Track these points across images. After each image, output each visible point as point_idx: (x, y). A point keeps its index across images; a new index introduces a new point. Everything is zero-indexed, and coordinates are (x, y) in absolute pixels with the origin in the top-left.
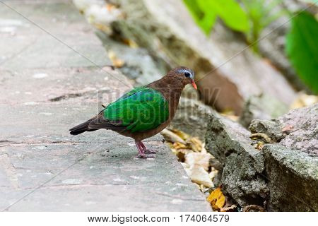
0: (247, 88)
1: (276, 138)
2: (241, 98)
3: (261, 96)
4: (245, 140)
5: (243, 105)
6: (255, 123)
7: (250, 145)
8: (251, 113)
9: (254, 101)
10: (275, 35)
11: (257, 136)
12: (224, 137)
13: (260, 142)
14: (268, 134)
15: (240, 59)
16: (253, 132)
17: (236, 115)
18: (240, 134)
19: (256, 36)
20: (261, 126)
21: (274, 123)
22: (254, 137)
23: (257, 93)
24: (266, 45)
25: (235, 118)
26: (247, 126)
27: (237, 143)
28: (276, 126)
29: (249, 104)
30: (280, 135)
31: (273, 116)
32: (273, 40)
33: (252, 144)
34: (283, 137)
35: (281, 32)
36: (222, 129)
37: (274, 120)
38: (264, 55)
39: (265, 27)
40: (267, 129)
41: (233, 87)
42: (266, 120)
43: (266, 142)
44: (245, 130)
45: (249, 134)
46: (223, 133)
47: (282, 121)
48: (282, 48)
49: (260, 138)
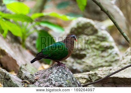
0: (20, 62)
1: (32, 82)
2: (18, 66)
3: (26, 65)
4: (19, 83)
5: (18, 68)
6: (23, 76)
7: (21, 85)
8: (22, 72)
9: (23, 67)
10: (32, 40)
11: (24, 82)
12: (11, 82)
13: (25, 84)
14: (29, 81)
15: (17, 50)
16: (23, 80)
17: (16, 73)
18: (17, 81)
19: (24, 40)
20: (26, 77)
21: (31, 76)
22: (23, 82)
23: (24, 64)
24: (28, 44)
26: (20, 77)
27: (16, 84)
28: (32, 77)
29: (21, 68)
30: (34, 81)
31: (31, 73)
32: (30, 42)
33: (22, 85)
34: (35, 82)
35: (34, 38)
36: (10, 79)
37: (31, 75)
38: (27, 48)
39: (27, 37)
40: (28, 79)
41: (15, 61)
42: (28, 74)
43: (28, 84)
44: (19, 79)
45: (21, 80)
46: (10, 80)
47: (34, 75)
48: (34, 45)
49: (25, 82)
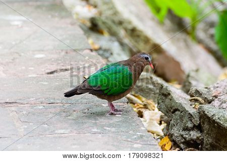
0: (187, 65)
1: (208, 101)
2: (183, 72)
3: (197, 71)
4: (186, 102)
5: (184, 77)
6: (193, 90)
7: (189, 105)
8: (190, 83)
9: (192, 74)
10: (207, 27)
11: (194, 99)
12: (171, 100)
13: (196, 103)
14: (202, 98)
15: (182, 44)
16: (192, 96)
17: (180, 84)
18: (182, 98)
19: (194, 28)
20: (197, 92)
21: (206, 90)
22: (192, 100)
23: (195, 68)
24: (201, 35)
25: (179, 86)
26: (187, 92)
27: (180, 104)
28: (208, 92)
29: (188, 76)
30: (211, 98)
31: (206, 85)
32: (205, 31)
33: (191, 105)
34: (213, 100)
35: (212, 25)
36: (169, 94)
37: (206, 88)
38: (200, 42)
39: (200, 21)
40: (201, 94)
41: (177, 64)
42: (201, 88)
43: (201, 104)
44: (186, 95)
45: (189, 97)
46: (170, 97)
47: (212, 89)
48: (212, 36)
49: (196, 100)
